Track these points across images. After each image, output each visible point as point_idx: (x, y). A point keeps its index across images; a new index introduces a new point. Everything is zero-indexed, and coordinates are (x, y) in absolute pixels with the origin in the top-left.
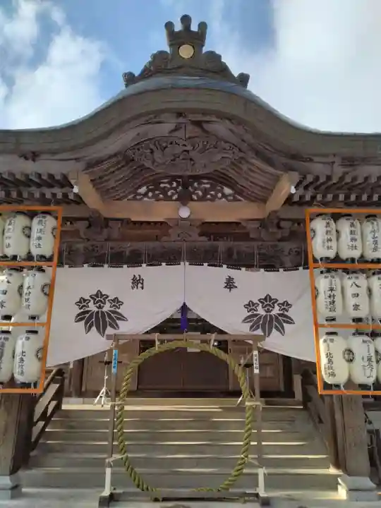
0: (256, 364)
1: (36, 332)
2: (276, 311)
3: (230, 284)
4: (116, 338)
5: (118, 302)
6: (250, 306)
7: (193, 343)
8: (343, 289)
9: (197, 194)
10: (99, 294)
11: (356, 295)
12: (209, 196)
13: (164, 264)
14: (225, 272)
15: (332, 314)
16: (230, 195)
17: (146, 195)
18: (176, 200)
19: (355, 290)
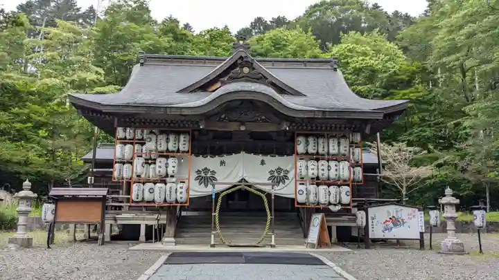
5: (214, 172)
6: (271, 172)
8: (307, 166)
10: (206, 169)
14: (260, 157)
16: (264, 119)
17: (225, 119)
18: (239, 122)
19: (313, 167)
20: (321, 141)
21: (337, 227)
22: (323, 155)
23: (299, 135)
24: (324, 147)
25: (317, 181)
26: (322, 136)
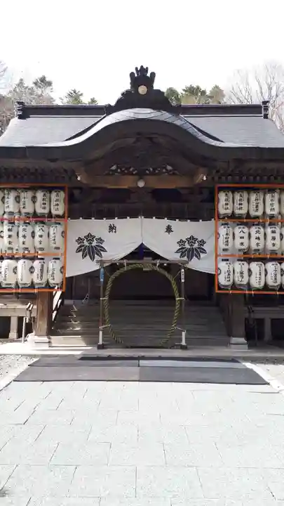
0: (183, 277)
1: (58, 259)
2: (196, 245)
3: (169, 229)
4: (101, 262)
5: (101, 240)
6: (181, 242)
7: (147, 264)
8: (234, 234)
9: (149, 170)
10: (90, 235)
11: (242, 238)
12: (157, 172)
13: (128, 218)
14: (166, 222)
15: (227, 247)
16: (170, 171)
17: (116, 171)
18: (136, 174)
19: (242, 234)
20: (253, 197)
21: (273, 320)
22: (257, 217)
23: (221, 189)
24: (257, 206)
25: (248, 256)
26: (256, 190)
